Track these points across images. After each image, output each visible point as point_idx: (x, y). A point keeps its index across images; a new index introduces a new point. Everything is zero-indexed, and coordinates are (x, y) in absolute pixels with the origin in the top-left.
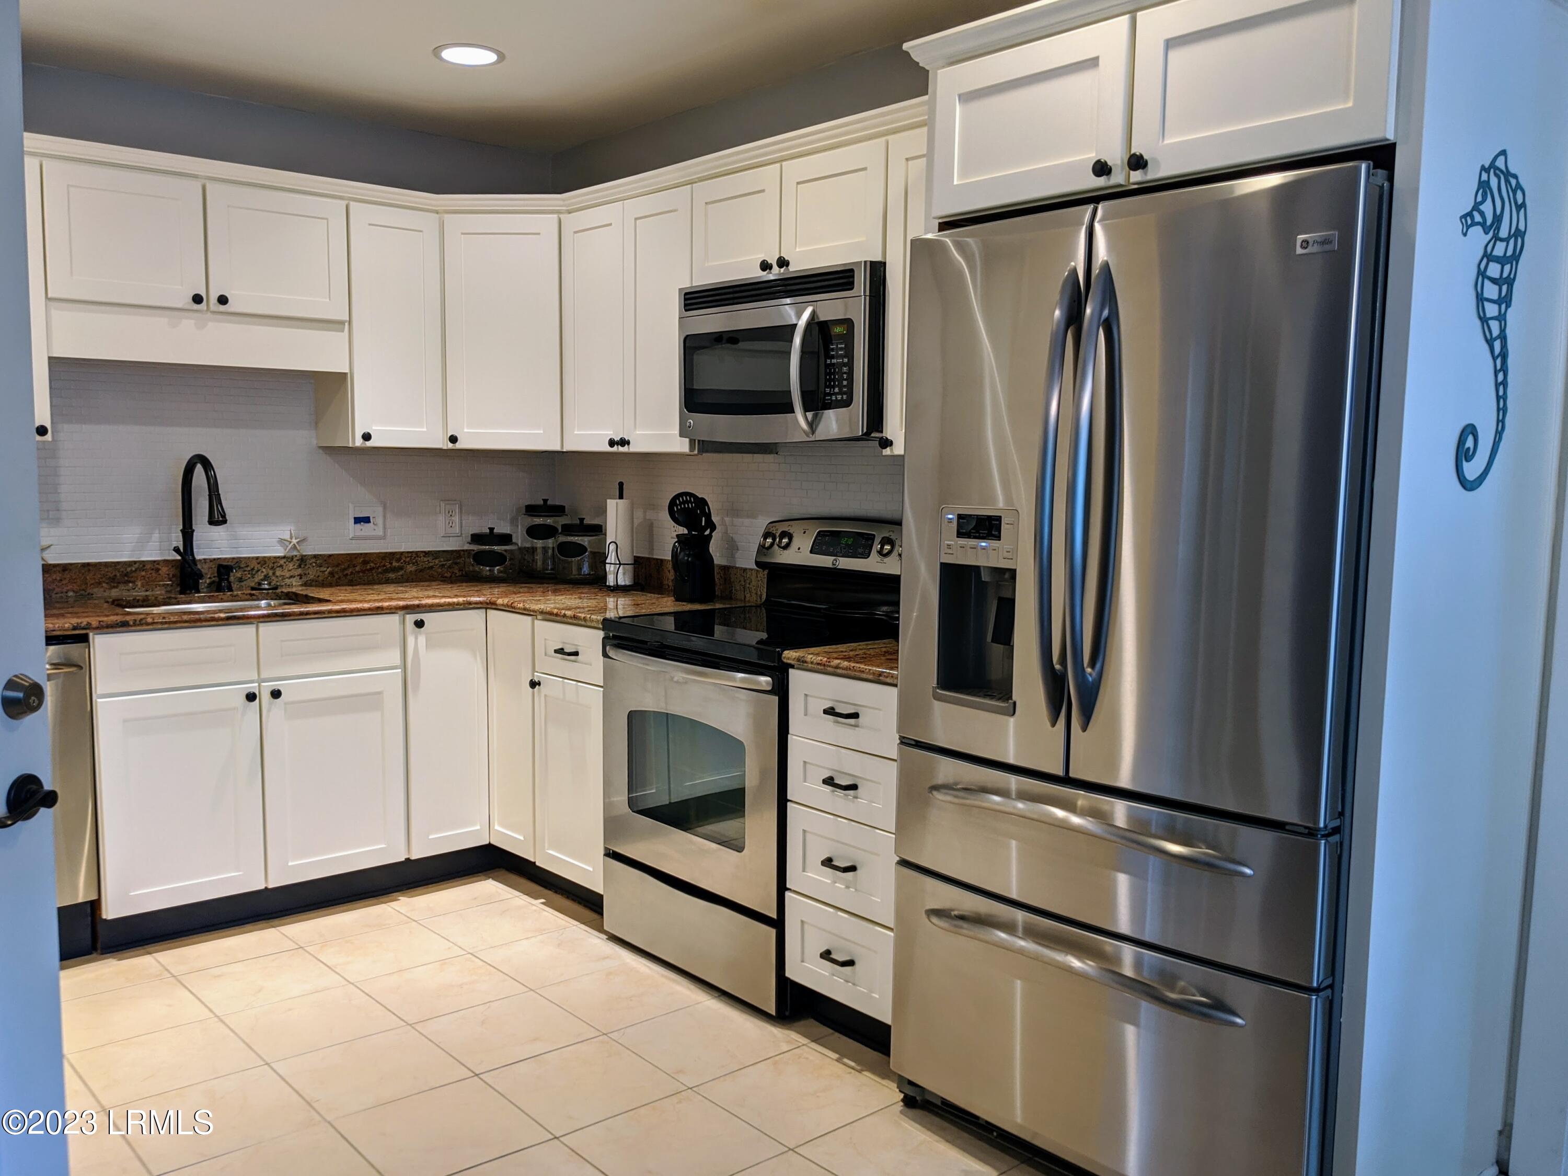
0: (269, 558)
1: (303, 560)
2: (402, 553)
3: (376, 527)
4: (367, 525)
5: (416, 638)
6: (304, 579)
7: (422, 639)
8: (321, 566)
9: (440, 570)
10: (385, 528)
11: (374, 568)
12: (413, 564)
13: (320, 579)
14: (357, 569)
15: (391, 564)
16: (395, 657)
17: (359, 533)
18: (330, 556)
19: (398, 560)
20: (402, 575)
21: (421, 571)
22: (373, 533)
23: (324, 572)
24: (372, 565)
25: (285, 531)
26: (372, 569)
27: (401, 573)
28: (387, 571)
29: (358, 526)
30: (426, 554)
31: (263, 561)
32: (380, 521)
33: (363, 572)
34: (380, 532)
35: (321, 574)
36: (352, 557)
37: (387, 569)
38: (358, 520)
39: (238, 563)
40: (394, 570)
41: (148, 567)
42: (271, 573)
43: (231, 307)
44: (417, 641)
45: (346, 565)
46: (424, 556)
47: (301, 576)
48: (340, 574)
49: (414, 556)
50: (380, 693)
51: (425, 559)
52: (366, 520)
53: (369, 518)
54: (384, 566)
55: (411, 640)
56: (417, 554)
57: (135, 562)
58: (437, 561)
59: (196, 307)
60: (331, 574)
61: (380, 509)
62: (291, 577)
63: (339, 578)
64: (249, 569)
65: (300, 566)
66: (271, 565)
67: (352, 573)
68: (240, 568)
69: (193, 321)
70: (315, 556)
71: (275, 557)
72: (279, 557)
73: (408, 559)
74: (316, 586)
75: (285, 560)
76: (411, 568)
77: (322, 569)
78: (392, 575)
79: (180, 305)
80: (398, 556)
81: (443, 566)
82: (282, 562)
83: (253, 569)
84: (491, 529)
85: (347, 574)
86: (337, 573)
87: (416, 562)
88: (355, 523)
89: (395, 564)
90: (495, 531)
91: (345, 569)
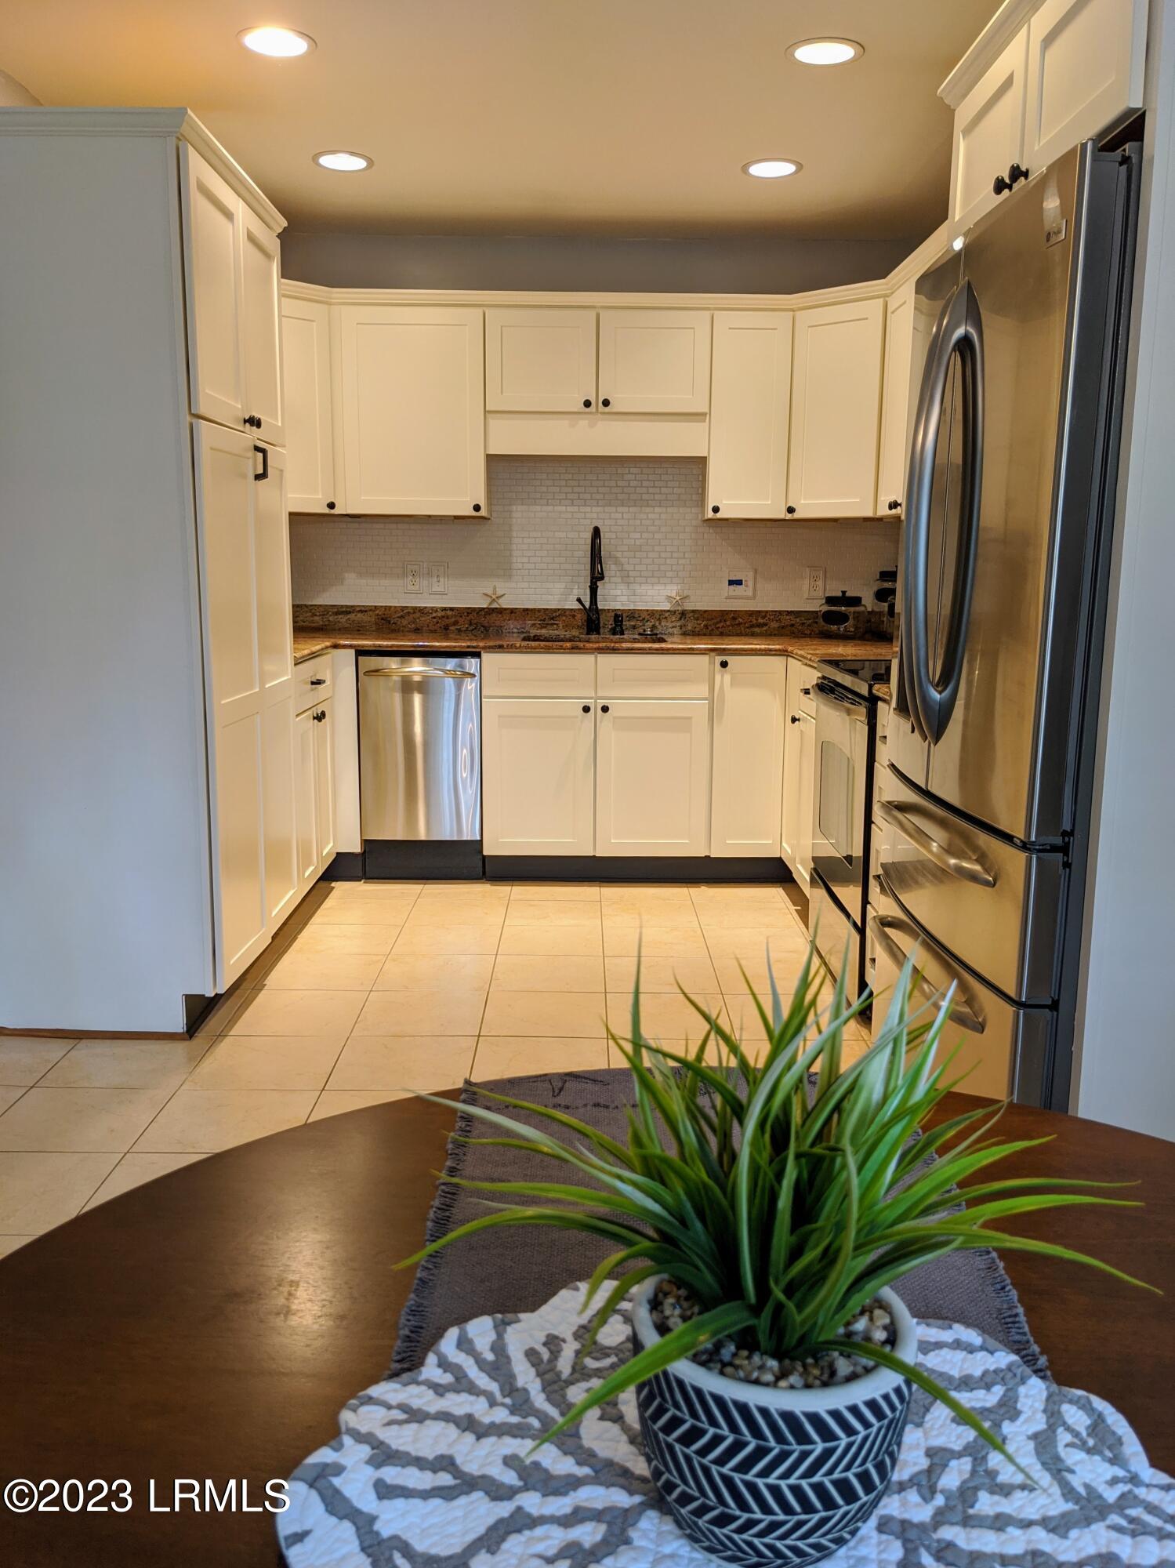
0: (657, 611)
1: (683, 614)
2: (767, 612)
3: (746, 588)
4: (738, 587)
5: (722, 676)
6: (684, 629)
7: (727, 678)
8: (697, 620)
9: (800, 628)
10: (755, 590)
11: (741, 623)
12: (777, 621)
13: (697, 630)
14: (728, 623)
15: (757, 620)
16: (704, 690)
17: (732, 593)
18: (706, 611)
19: (764, 617)
20: (766, 631)
21: (783, 627)
22: (745, 594)
23: (700, 624)
24: (741, 620)
25: (672, 590)
26: (740, 624)
27: (765, 628)
28: (752, 626)
29: (732, 587)
30: (789, 613)
31: (652, 614)
32: (751, 584)
33: (733, 626)
34: (750, 593)
35: (698, 626)
36: (723, 614)
37: (753, 625)
38: (731, 583)
39: (632, 614)
40: (759, 625)
41: (567, 613)
42: (657, 624)
43: (614, 407)
44: (723, 679)
45: (718, 620)
46: (787, 615)
47: (681, 627)
48: (713, 627)
49: (778, 614)
50: (690, 718)
51: (788, 617)
52: (739, 582)
53: (741, 581)
54: (751, 622)
55: (718, 677)
56: (780, 612)
57: (559, 609)
58: (798, 620)
59: (587, 410)
60: (706, 626)
61: (751, 574)
62: (673, 627)
63: (713, 630)
64: (641, 619)
65: (680, 619)
66: (658, 617)
67: (723, 627)
68: (634, 617)
69: (587, 422)
70: (693, 611)
71: (661, 611)
72: (664, 611)
73: (772, 617)
74: (693, 635)
75: (669, 613)
76: (774, 625)
77: (699, 622)
78: (757, 630)
79: (576, 410)
80: (763, 614)
81: (803, 624)
82: (667, 614)
83: (644, 619)
84: (844, 593)
85: (719, 627)
86: (710, 625)
87: (779, 620)
88: (729, 585)
89: (761, 621)
90: (847, 594)
91: (717, 623)
